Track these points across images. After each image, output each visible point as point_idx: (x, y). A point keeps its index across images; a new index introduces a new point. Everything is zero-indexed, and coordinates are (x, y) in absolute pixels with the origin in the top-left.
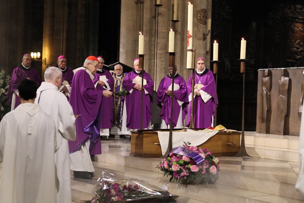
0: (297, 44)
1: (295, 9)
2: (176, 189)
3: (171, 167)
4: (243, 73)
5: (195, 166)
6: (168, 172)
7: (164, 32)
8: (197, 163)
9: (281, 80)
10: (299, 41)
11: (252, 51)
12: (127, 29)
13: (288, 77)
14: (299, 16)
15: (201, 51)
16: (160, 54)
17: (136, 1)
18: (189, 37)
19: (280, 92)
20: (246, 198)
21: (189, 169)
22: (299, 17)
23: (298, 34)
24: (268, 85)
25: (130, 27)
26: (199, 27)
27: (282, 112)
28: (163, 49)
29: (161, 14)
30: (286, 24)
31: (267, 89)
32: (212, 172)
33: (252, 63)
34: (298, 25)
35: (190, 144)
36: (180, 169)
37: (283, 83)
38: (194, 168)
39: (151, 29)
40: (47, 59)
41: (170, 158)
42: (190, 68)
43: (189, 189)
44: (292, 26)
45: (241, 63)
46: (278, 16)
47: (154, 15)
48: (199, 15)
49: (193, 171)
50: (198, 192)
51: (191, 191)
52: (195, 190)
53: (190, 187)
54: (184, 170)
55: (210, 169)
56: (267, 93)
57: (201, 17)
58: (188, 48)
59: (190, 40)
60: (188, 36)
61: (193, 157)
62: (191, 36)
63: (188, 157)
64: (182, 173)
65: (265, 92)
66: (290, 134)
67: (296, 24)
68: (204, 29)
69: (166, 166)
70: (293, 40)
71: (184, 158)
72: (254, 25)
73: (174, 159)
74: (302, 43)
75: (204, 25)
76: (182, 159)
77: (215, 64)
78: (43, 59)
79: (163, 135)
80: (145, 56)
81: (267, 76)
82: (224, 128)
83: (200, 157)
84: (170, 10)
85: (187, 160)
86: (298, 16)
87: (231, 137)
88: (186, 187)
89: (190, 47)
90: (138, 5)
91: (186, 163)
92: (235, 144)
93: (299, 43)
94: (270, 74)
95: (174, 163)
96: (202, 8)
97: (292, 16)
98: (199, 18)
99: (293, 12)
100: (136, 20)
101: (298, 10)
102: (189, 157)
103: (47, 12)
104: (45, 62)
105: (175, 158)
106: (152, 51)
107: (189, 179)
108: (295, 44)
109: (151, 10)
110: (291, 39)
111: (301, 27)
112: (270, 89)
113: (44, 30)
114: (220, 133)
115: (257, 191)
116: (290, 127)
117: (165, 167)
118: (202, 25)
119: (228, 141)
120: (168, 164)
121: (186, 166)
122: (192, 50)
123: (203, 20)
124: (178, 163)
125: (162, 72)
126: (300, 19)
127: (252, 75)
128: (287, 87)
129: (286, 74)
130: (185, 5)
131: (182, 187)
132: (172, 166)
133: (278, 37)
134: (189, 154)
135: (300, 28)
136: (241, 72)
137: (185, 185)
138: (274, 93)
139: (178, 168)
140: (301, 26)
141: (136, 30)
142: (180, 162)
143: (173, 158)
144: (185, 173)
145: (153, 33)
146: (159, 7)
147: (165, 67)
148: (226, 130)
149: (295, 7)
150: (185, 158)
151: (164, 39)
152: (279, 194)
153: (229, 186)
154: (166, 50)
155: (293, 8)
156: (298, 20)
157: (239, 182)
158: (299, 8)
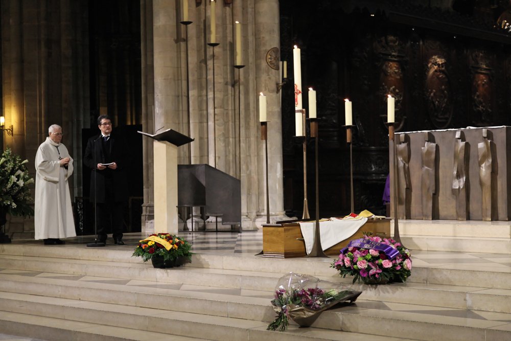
0: (392, 92)
1: (387, 43)
3: (356, 264)
5: (387, 260)
6: (349, 271)
7: (220, 83)
8: (391, 257)
9: (424, 146)
10: (394, 87)
11: (333, 104)
12: (165, 79)
13: (434, 142)
15: (275, 107)
17: (176, 38)
18: (297, 94)
19: (424, 163)
20: (467, 293)
21: (381, 266)
22: (393, 54)
23: (392, 77)
24: (406, 154)
25: (170, 77)
26: (270, 73)
27: (429, 189)
28: (221, 107)
30: (377, 63)
31: (404, 159)
32: (407, 268)
33: (334, 121)
34: (391, 65)
36: (368, 265)
37: (428, 150)
38: (387, 264)
39: (200, 78)
40: (14, 127)
41: (352, 253)
43: (380, 290)
44: (384, 67)
45: (390, 127)
46: (365, 54)
47: (203, 58)
48: (269, 57)
49: (385, 267)
50: (394, 293)
51: (384, 293)
52: (390, 291)
53: (380, 287)
54: (375, 267)
55: (404, 263)
56: (404, 164)
57: (273, 60)
58: (297, 108)
59: (299, 98)
60: (296, 91)
61: (384, 249)
62: (300, 92)
63: (376, 251)
64: (372, 271)
65: (401, 164)
66: (440, 218)
67: (389, 63)
68: (277, 76)
69: (347, 264)
70: (386, 87)
72: (334, 66)
74: (397, 91)
75: (276, 71)
76: (369, 253)
77: (349, 129)
79: (306, 226)
80: (268, 123)
81: (403, 142)
82: (371, 214)
83: (392, 249)
84: (226, 50)
85: (376, 254)
86: (391, 51)
88: (375, 288)
89: (299, 106)
90: (178, 44)
91: (375, 258)
93: (394, 90)
94: (407, 139)
95: (360, 259)
96: (272, 47)
97: (383, 52)
98: (269, 60)
99: (383, 47)
100: (176, 66)
101: (391, 44)
102: (378, 251)
104: (12, 131)
105: (358, 253)
106: (203, 110)
107: (381, 278)
109: (199, 51)
110: (384, 86)
111: (395, 67)
112: (408, 159)
114: (370, 221)
115: (467, 285)
116: (440, 208)
118: (273, 71)
120: (351, 261)
121: (377, 262)
122: (302, 111)
123: (275, 64)
124: (364, 259)
125: (220, 139)
126: (394, 55)
127: (336, 138)
128: (433, 156)
129: (431, 139)
130: (248, 42)
131: (368, 289)
132: (358, 263)
133: (366, 82)
134: (377, 247)
135: (394, 68)
137: (374, 286)
138: (414, 164)
139: (366, 265)
140: (396, 65)
141: (178, 80)
142: (367, 257)
143: (355, 253)
144: (375, 270)
145: (204, 84)
146: (215, 47)
147: (223, 133)
148: (374, 216)
149: (386, 39)
150: (373, 252)
152: (499, 287)
153: (427, 283)
154: (223, 108)
155: (384, 41)
156: (391, 57)
157: (441, 277)
158: (392, 41)
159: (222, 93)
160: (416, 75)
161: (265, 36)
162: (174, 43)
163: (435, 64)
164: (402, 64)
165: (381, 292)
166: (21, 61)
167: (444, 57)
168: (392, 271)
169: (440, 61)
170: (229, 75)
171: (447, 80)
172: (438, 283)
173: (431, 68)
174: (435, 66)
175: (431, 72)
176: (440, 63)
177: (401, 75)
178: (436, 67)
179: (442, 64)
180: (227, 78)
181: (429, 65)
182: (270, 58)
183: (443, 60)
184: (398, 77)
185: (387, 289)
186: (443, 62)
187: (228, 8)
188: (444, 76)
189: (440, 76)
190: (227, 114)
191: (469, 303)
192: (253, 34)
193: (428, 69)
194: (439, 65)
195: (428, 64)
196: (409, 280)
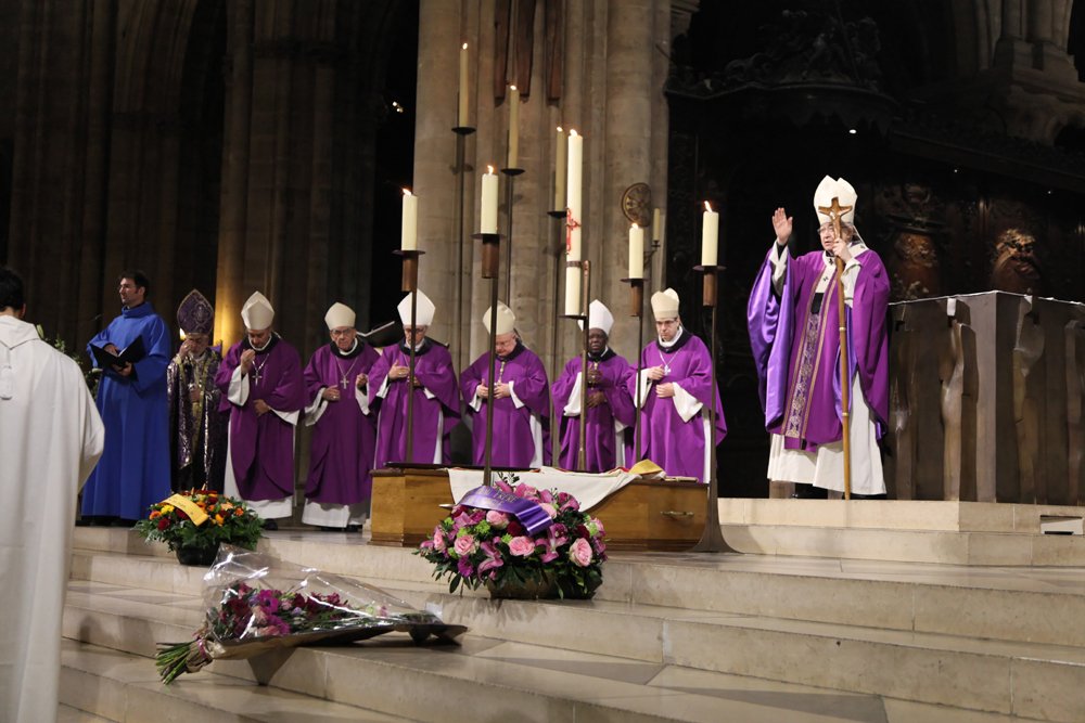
0: (913, 292)
1: (905, 196)
2: (472, 615)
3: (452, 546)
4: (709, 308)
5: (523, 538)
6: (444, 562)
7: (530, 248)
8: (528, 529)
10: (917, 283)
12: (428, 240)
14: (916, 215)
16: (519, 308)
17: (455, 165)
18: (571, 228)
20: (664, 619)
21: (505, 548)
22: (918, 219)
23: (915, 263)
25: (438, 236)
28: (529, 295)
29: (520, 197)
32: (576, 560)
34: (913, 240)
35: (517, 479)
36: (480, 550)
38: (521, 547)
40: (224, 344)
41: (453, 519)
42: (576, 313)
44: (898, 242)
45: (705, 277)
47: (504, 202)
48: (628, 200)
49: (515, 553)
50: (530, 619)
51: (513, 619)
53: (507, 603)
54: (492, 554)
55: (571, 549)
57: (634, 206)
58: (569, 258)
59: (575, 237)
60: (568, 223)
61: (518, 511)
62: (577, 225)
63: (501, 513)
64: (485, 562)
67: (908, 237)
69: (438, 542)
70: (901, 282)
71: (493, 517)
73: (462, 522)
75: (644, 227)
76: (485, 519)
78: (215, 344)
79: (466, 478)
83: (540, 510)
84: (548, 188)
85: (501, 521)
86: (912, 215)
87: (679, 495)
88: (499, 607)
89: (574, 254)
90: (459, 174)
91: (496, 531)
92: (691, 516)
93: (919, 288)
95: (462, 533)
96: (635, 182)
97: (897, 215)
98: (628, 207)
99: (896, 205)
100: (453, 216)
101: (913, 200)
102: (507, 513)
103: (229, 216)
105: (465, 520)
107: (504, 581)
108: (908, 293)
111: (923, 245)
113: (219, 264)
114: (644, 482)
117: (436, 546)
119: (672, 506)
120: (444, 538)
121: (496, 540)
122: (580, 265)
123: (641, 214)
124: (472, 533)
126: (919, 222)
130: (590, 172)
131: (486, 609)
132: (456, 543)
134: (506, 504)
135: (921, 247)
136: (705, 304)
137: (497, 601)
139: (474, 547)
140: (923, 242)
142: (479, 527)
143: (459, 519)
144: (492, 561)
145: (502, 252)
146: (516, 177)
149: (904, 191)
150: (495, 517)
151: (530, 265)
152: (771, 612)
153: (631, 603)
154: (537, 296)
155: (899, 194)
156: (914, 225)
157: (658, 587)
158: (917, 195)
159: (535, 268)
160: (968, 263)
161: (623, 162)
162: (450, 173)
163: (1013, 244)
164: (937, 239)
165: (507, 616)
166: (243, 227)
167: (1033, 234)
168: (532, 564)
169: (1021, 239)
170: (550, 235)
171: (1038, 277)
172: (652, 602)
173: (1002, 252)
174: (1010, 249)
175: (1003, 259)
176: (1023, 243)
177: (936, 261)
178: (1013, 251)
179: (1026, 245)
180: (547, 241)
181: (999, 247)
182: (631, 204)
183: (1029, 237)
184: (929, 265)
185: (517, 609)
186: (1029, 241)
187: (554, 109)
188: (1031, 270)
189: (1024, 269)
190: (544, 308)
191: (668, 647)
192: (600, 158)
193: (996, 255)
194: (1019, 247)
195: (998, 244)
196: (600, 594)
